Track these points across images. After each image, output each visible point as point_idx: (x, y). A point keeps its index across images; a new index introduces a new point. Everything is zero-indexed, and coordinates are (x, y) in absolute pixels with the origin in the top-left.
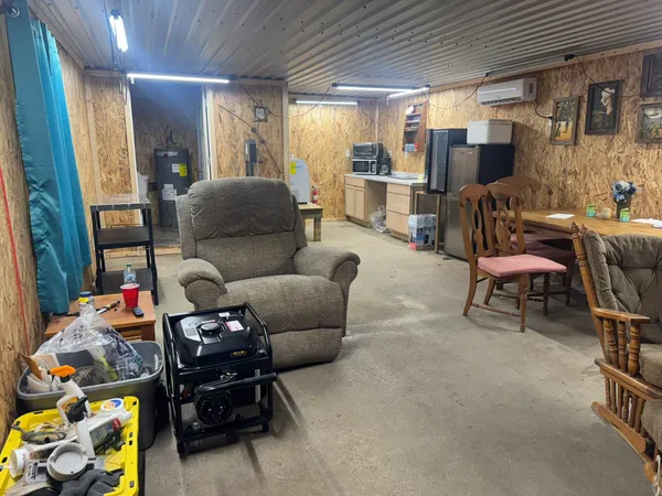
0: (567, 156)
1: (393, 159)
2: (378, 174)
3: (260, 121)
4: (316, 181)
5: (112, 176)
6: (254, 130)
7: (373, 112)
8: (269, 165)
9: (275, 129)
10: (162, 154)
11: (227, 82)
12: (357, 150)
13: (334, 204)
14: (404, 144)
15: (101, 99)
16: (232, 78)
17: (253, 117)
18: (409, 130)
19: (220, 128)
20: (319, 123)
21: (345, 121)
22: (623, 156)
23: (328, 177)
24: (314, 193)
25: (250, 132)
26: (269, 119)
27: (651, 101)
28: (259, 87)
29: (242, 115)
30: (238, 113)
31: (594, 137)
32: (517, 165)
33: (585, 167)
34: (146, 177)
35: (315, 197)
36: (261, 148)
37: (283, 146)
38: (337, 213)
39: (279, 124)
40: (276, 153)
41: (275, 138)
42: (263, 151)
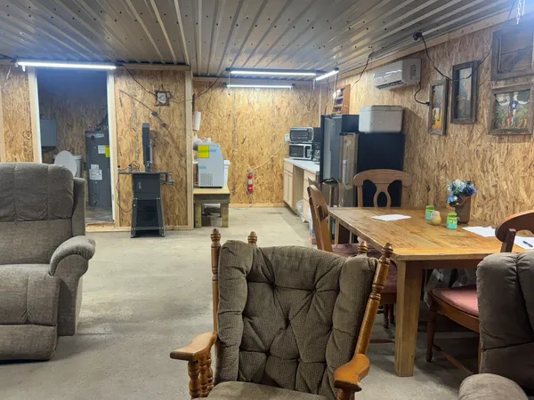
0: (440, 147)
2: (311, 160)
3: (161, 104)
4: (252, 164)
5: (17, 156)
6: (155, 114)
8: (171, 149)
9: (177, 113)
10: (90, 136)
11: (114, 67)
13: (271, 189)
15: (8, 85)
16: (119, 63)
17: (154, 101)
19: (121, 112)
20: (257, 106)
21: (285, 104)
22: (480, 149)
23: (265, 161)
24: (250, 177)
25: (151, 116)
26: (172, 104)
27: (501, 85)
28: (162, 72)
29: (143, 99)
30: (139, 97)
31: (458, 126)
32: (406, 156)
33: (452, 160)
34: (77, 157)
35: (250, 182)
36: (162, 131)
37: (185, 129)
38: (274, 198)
39: (182, 109)
40: (178, 137)
41: (177, 122)
42: (164, 135)
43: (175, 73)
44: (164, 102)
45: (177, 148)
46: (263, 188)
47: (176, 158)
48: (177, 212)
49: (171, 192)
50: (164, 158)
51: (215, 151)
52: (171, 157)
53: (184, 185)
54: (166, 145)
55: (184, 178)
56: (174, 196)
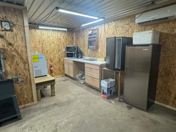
1: (83, 52)
2: (77, 58)
3: (6, 30)
4: (52, 61)
7: (73, 34)
8: (17, 59)
9: (19, 36)
12: (68, 48)
13: (60, 70)
14: (88, 46)
18: (90, 40)
20: (51, 38)
21: (62, 37)
23: (56, 60)
24: (51, 67)
26: (14, 29)
28: (4, 7)
35: (52, 69)
36: (9, 48)
37: (26, 47)
38: (61, 73)
39: (22, 34)
40: (22, 52)
41: (20, 42)
42: (11, 51)
43: (15, 10)
44: (8, 28)
45: (22, 58)
46: (57, 70)
47: (22, 65)
48: (26, 97)
49: (20, 86)
50: (12, 66)
51: (42, 58)
52: (18, 64)
53: (29, 80)
54: (13, 57)
55: (29, 76)
56: (22, 88)
